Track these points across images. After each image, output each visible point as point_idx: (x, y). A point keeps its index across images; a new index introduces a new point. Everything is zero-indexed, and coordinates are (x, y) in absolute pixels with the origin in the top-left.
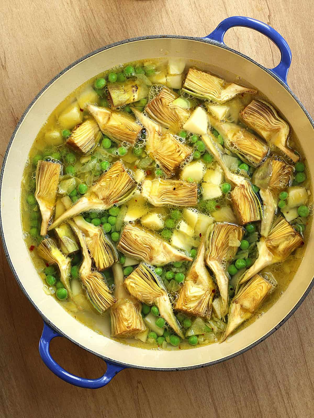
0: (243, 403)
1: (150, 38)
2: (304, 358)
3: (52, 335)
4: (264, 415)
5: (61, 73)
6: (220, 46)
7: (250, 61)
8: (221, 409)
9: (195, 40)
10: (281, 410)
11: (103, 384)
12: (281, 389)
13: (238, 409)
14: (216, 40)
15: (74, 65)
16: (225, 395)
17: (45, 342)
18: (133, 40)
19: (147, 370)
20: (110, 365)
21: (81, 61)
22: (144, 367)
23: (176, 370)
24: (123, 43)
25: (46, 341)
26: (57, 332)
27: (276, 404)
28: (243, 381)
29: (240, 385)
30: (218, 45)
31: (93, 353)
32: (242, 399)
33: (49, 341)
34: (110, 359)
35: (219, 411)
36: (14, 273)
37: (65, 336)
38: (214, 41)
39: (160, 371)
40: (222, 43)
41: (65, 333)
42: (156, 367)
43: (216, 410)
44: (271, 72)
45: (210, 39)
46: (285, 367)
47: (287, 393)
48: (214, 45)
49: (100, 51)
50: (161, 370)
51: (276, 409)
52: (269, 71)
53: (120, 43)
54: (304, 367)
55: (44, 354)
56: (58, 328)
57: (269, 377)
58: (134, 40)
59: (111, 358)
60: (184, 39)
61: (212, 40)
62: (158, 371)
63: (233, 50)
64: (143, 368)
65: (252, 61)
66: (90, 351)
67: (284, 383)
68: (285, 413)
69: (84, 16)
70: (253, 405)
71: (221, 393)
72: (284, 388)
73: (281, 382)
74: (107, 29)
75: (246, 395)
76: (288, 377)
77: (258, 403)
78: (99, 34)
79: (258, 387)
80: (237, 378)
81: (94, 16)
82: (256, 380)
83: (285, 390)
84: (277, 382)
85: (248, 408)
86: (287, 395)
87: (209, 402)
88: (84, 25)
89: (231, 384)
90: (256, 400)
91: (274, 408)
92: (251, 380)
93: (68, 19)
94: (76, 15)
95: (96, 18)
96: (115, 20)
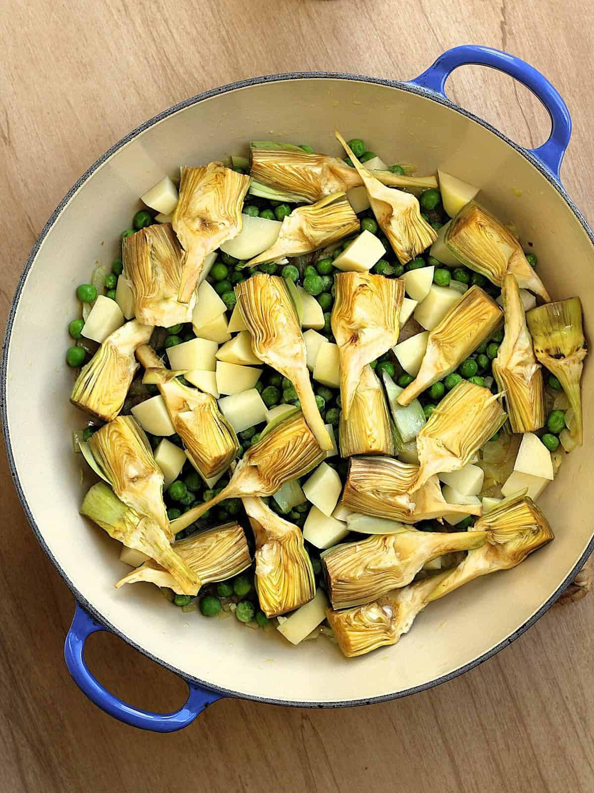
0: (501, 742)
1: (305, 78)
4: (541, 762)
5: (133, 134)
6: (438, 100)
8: (461, 755)
10: (573, 751)
12: (571, 711)
13: (493, 754)
14: (429, 88)
15: (159, 120)
16: (468, 731)
18: (273, 79)
20: (196, 689)
21: (173, 113)
24: (253, 84)
26: (99, 622)
27: (563, 739)
28: (499, 702)
29: (494, 710)
30: (434, 99)
31: (165, 665)
32: (498, 734)
35: (458, 762)
37: (115, 631)
38: (427, 90)
40: (442, 95)
41: (114, 625)
43: (452, 760)
44: (530, 155)
45: (419, 87)
46: (574, 670)
47: (583, 719)
48: (426, 98)
49: (210, 96)
51: (562, 750)
52: (528, 153)
53: (248, 83)
56: (103, 615)
57: (546, 691)
60: (369, 82)
61: (423, 88)
63: (461, 109)
64: (257, 699)
65: (495, 133)
67: (576, 700)
68: (582, 755)
69: (151, 33)
70: (520, 746)
71: (459, 727)
72: (576, 709)
73: (569, 698)
74: (197, 55)
75: (505, 727)
76: (582, 689)
77: (529, 740)
78: (182, 65)
79: (528, 712)
80: (486, 697)
81: (171, 32)
82: (523, 698)
83: (577, 713)
84: (563, 699)
85: (512, 752)
86: (583, 722)
87: (438, 745)
88: (152, 50)
89: (476, 709)
90: (526, 736)
91: (560, 748)
92: (513, 700)
93: (121, 41)
94: (136, 31)
95: (175, 35)
96: (212, 36)
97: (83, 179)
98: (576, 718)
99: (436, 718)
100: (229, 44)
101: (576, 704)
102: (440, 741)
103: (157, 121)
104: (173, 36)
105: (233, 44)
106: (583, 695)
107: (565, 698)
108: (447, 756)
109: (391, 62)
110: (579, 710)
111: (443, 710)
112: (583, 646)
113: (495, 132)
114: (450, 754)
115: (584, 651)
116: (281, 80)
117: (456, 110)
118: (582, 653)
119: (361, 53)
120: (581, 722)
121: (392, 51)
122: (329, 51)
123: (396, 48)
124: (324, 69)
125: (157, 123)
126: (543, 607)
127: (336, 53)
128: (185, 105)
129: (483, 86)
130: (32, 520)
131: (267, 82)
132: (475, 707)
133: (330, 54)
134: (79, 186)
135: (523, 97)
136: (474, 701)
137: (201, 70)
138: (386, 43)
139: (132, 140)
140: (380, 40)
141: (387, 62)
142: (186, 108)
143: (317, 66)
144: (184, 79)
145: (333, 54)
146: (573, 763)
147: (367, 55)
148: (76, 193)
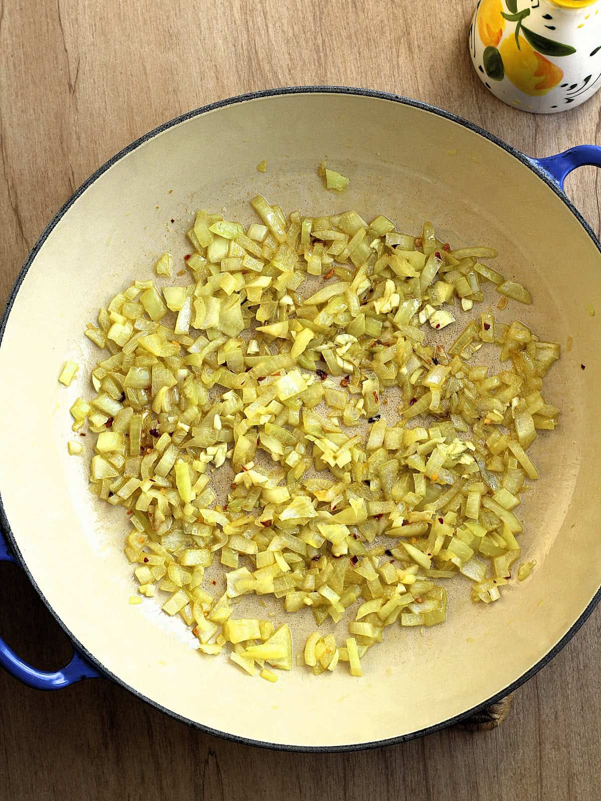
2: (540, 769)
29: (406, 797)
46: (498, 779)
57: (463, 792)
63: (572, 206)
69: (247, 22)
74: (287, 56)
78: (269, 62)
80: (402, 782)
81: (267, 26)
82: (439, 793)
88: (243, 38)
93: (215, 21)
94: (232, 15)
95: (270, 30)
96: (307, 42)
99: (345, 790)
100: (322, 55)
104: (268, 31)
105: (326, 55)
112: (514, 758)
115: (514, 763)
118: (510, 764)
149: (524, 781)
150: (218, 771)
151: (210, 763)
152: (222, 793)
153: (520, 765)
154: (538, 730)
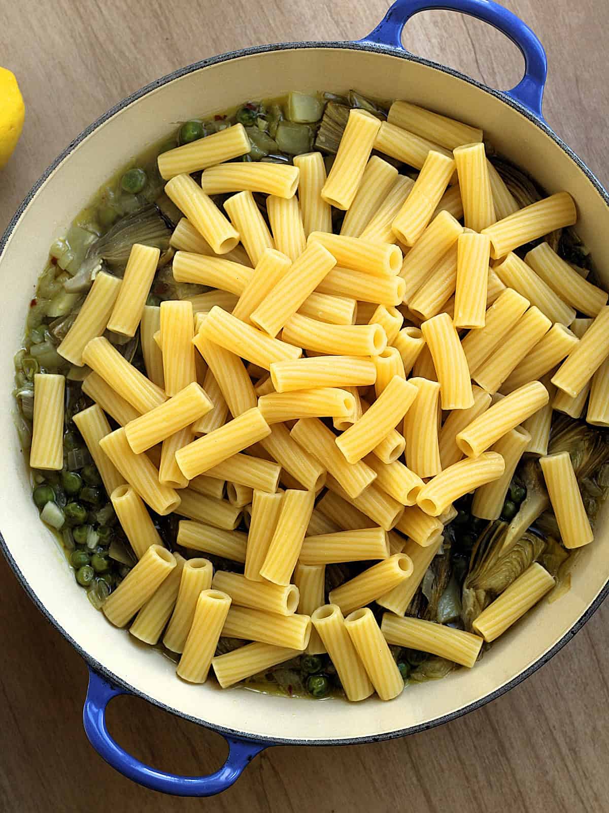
0: (481, 777)
1: (248, 54)
2: (601, 672)
3: (108, 693)
4: (528, 800)
5: (71, 146)
6: (396, 54)
7: (462, 79)
8: (439, 794)
9: (342, 47)
10: (563, 787)
11: (225, 783)
12: (559, 741)
13: (474, 792)
14: (385, 43)
15: (98, 126)
16: (445, 766)
17: (95, 710)
18: (214, 62)
19: (312, 745)
20: (235, 743)
21: (111, 116)
22: (307, 739)
23: (374, 739)
24: (193, 71)
25: (96, 707)
26: (117, 686)
27: (551, 773)
28: (478, 733)
29: (473, 742)
30: (392, 53)
31: (197, 721)
32: (479, 769)
33: (104, 706)
34: (233, 731)
35: (435, 800)
36: (16, 572)
37: (136, 692)
38: (383, 45)
39: (339, 745)
40: (400, 49)
41: (134, 686)
42: (331, 739)
43: (429, 800)
44: (506, 97)
45: (373, 44)
46: (561, 696)
47: (573, 750)
48: (383, 54)
49: (149, 92)
50: (341, 742)
51: (551, 786)
52: (504, 95)
53: (188, 71)
54: (602, 692)
55: (97, 734)
56: (120, 677)
57: (530, 719)
58: (216, 60)
59: (235, 729)
60: (319, 47)
61: (378, 44)
62: (336, 745)
63: (423, 60)
64: (304, 743)
65: (465, 80)
66: (191, 719)
67: (563, 728)
68: (573, 791)
69: (77, 9)
70: (503, 781)
71: (435, 762)
72: (565, 740)
73: (556, 727)
74: (127, 30)
75: (487, 761)
76: (571, 716)
77: (514, 775)
78: (112, 42)
79: (511, 743)
80: (465, 729)
81: (98, 6)
82: (506, 728)
83: (566, 743)
84: (550, 728)
85: (495, 789)
86: (573, 754)
87: (413, 784)
88: (79, 27)
89: (453, 741)
90: (509, 771)
91: (548, 783)
92: (495, 731)
93: (45, 20)
94: (61, 7)
95: (103, 9)
96: (144, 11)
97: (24, 204)
98: (565, 750)
99: (409, 753)
100: (162, 19)
101: (564, 734)
102: (414, 779)
103: (95, 128)
104: (101, 12)
105: (166, 18)
106: (572, 724)
107: (551, 728)
108: (422, 796)
109: (339, 32)
110: (568, 740)
111: (417, 745)
112: (571, 669)
113: (465, 78)
114: (426, 794)
115: (572, 674)
116: (223, 61)
117: (418, 62)
118: (569, 676)
119: (306, 23)
120: (571, 754)
121: (340, 20)
122: (271, 22)
123: (344, 17)
124: (266, 41)
125: (96, 130)
126: (603, 589)
127: (279, 24)
128: (123, 106)
129: (441, 55)
130: (26, 584)
131: (208, 65)
132: (452, 739)
133: (273, 25)
134: (22, 212)
135: (485, 65)
136: (450, 733)
137: (132, 46)
138: (333, 11)
139: (71, 153)
140: (326, 9)
141: (334, 32)
142: (125, 108)
143: (258, 39)
144: (114, 57)
145: (276, 25)
146: (563, 800)
147: (313, 25)
148: (20, 219)
149: (588, 689)
150: (276, 773)
151: (265, 767)
152: (286, 795)
153: (579, 675)
154: (586, 634)
